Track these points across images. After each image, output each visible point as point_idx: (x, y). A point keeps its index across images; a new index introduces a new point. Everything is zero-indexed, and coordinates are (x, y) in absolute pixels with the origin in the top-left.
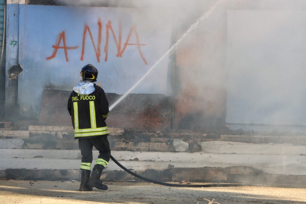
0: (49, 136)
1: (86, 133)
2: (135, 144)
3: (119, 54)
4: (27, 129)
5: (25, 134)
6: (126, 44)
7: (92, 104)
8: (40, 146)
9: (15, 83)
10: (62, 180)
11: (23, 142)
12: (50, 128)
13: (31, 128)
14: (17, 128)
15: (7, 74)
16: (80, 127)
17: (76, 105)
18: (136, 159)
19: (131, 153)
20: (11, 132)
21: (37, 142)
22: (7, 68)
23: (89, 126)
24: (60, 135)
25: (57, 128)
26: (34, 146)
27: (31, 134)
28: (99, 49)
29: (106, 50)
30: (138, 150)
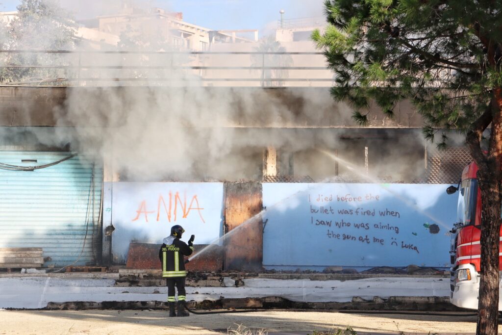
0: (134, 277)
2: (196, 281)
3: (185, 216)
4: (118, 272)
5: (117, 275)
6: (189, 209)
7: (177, 254)
8: (127, 284)
9: (110, 238)
10: (142, 309)
11: (115, 282)
12: (134, 271)
13: (120, 271)
14: (112, 272)
15: (104, 232)
17: (165, 254)
18: (197, 293)
19: (193, 289)
20: (106, 275)
21: (125, 281)
22: (104, 227)
24: (141, 276)
25: (139, 271)
26: (123, 284)
27: (121, 276)
28: (170, 213)
29: (175, 213)
30: (198, 286)
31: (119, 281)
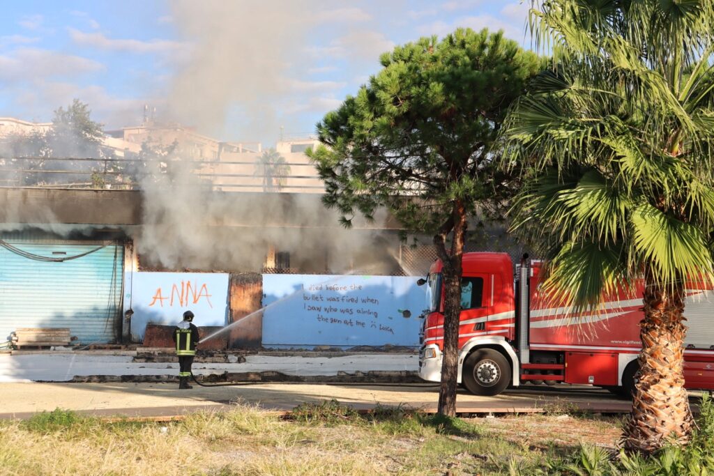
0: (149, 354)
1: (183, 353)
2: (204, 358)
3: (195, 301)
4: (135, 350)
5: (135, 353)
6: (199, 295)
7: (189, 335)
8: (143, 360)
9: (129, 321)
10: (157, 382)
11: (132, 358)
12: (150, 349)
13: (138, 349)
14: (130, 349)
15: (124, 315)
16: (180, 349)
17: (178, 335)
18: (205, 368)
19: (201, 364)
20: (125, 352)
21: (141, 358)
22: (124, 311)
23: (185, 349)
24: (156, 353)
25: (154, 349)
26: (140, 360)
27: (138, 354)
28: (182, 299)
29: (187, 299)
30: (206, 362)
31: (136, 358)
